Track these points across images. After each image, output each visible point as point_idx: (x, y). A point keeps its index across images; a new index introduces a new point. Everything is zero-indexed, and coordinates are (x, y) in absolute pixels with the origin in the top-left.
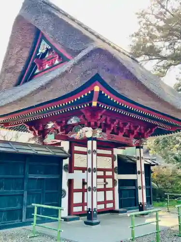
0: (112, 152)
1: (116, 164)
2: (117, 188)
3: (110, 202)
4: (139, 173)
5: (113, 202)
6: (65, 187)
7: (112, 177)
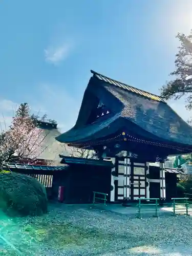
0: (145, 165)
1: (148, 172)
2: (148, 188)
3: (143, 196)
4: (161, 178)
5: (145, 196)
6: (113, 184)
7: (145, 180)
